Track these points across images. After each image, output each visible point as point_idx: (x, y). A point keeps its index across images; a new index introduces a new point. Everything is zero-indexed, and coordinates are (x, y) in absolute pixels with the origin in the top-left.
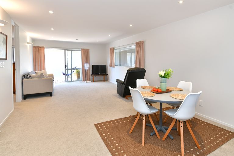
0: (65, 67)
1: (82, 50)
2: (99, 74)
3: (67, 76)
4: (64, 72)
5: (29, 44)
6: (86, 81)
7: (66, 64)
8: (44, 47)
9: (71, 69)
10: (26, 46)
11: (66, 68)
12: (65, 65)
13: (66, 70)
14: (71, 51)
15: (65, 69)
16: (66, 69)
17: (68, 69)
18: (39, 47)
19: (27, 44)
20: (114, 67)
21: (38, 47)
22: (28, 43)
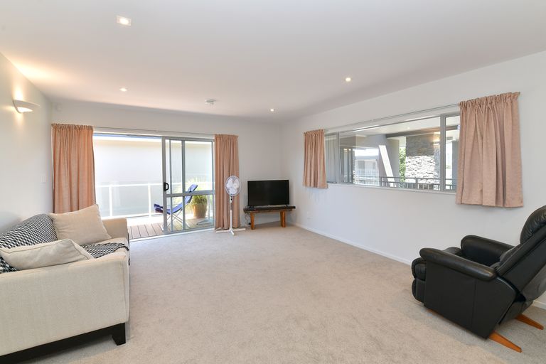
0: (165, 190)
1: (216, 138)
2: (269, 206)
3: (168, 216)
4: (161, 205)
5: (22, 110)
6: (231, 229)
7: (168, 181)
8: (90, 129)
9: (184, 195)
10: (10, 116)
11: (168, 192)
12: (165, 184)
13: (169, 199)
14: (183, 140)
15: (165, 196)
16: (169, 196)
17: (172, 196)
18: (76, 127)
19: (12, 109)
20: (324, 187)
21: (70, 128)
22: (16, 104)
